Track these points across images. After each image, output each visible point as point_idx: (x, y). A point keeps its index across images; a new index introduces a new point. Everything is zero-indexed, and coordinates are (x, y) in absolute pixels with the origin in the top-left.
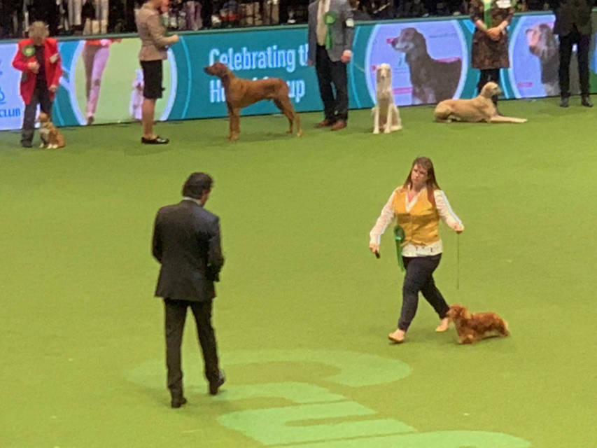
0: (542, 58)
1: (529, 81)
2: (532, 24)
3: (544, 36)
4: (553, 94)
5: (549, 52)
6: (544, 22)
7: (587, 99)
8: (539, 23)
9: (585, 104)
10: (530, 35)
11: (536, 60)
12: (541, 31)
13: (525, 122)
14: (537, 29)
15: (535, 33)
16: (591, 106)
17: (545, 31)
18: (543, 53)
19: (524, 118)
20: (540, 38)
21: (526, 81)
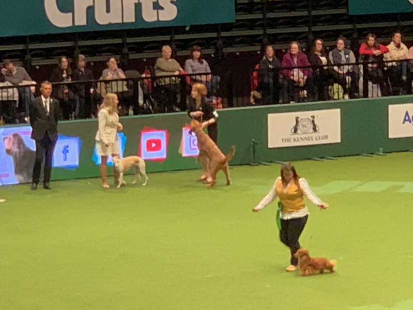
0: (15, 158)
1: (7, 173)
2: (7, 134)
3: (16, 142)
4: (23, 181)
5: (20, 153)
6: (16, 132)
7: (47, 184)
8: (12, 133)
9: (46, 187)
10: (7, 140)
11: (11, 158)
12: (15, 138)
13: (4, 202)
14: (12, 137)
15: (10, 139)
16: (50, 189)
17: (17, 138)
18: (16, 153)
19: (3, 198)
20: (13, 143)
21: (4, 173)
